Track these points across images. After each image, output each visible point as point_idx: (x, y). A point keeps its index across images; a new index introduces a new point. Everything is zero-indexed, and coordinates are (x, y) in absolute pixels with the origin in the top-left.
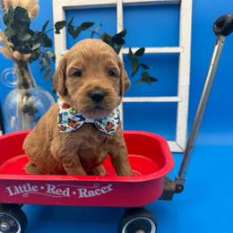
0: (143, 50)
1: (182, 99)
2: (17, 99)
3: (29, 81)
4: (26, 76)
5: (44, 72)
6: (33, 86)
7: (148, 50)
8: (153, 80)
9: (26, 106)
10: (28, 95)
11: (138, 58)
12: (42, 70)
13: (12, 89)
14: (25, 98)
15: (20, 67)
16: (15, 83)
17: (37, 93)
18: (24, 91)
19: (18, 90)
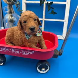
0: (52, 2)
1: (66, 21)
2: (8, 17)
3: (12, 11)
4: (11, 10)
5: (18, 8)
6: (14, 13)
7: (54, 3)
8: (55, 13)
9: (11, 20)
10: (12, 16)
11: (51, 5)
12: (17, 8)
13: (6, 14)
14: (11, 17)
15: (9, 6)
16: (7, 12)
17: (15, 15)
18: (10, 14)
19: (8, 14)
